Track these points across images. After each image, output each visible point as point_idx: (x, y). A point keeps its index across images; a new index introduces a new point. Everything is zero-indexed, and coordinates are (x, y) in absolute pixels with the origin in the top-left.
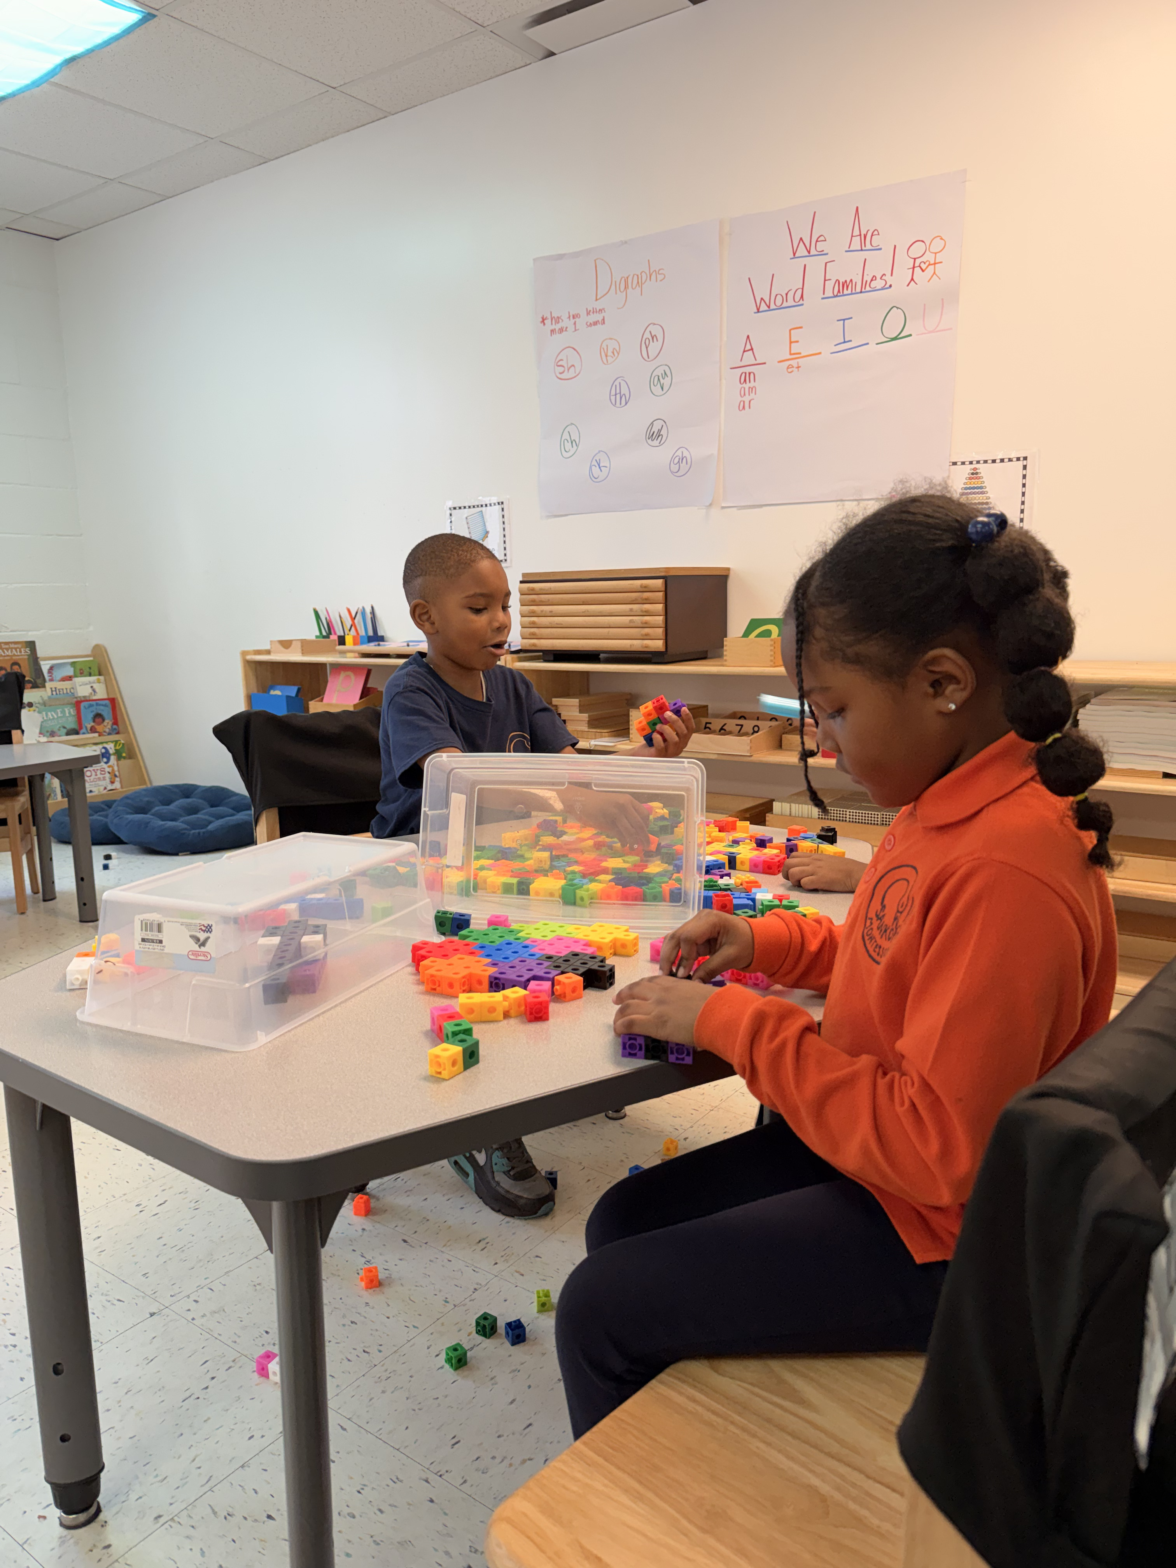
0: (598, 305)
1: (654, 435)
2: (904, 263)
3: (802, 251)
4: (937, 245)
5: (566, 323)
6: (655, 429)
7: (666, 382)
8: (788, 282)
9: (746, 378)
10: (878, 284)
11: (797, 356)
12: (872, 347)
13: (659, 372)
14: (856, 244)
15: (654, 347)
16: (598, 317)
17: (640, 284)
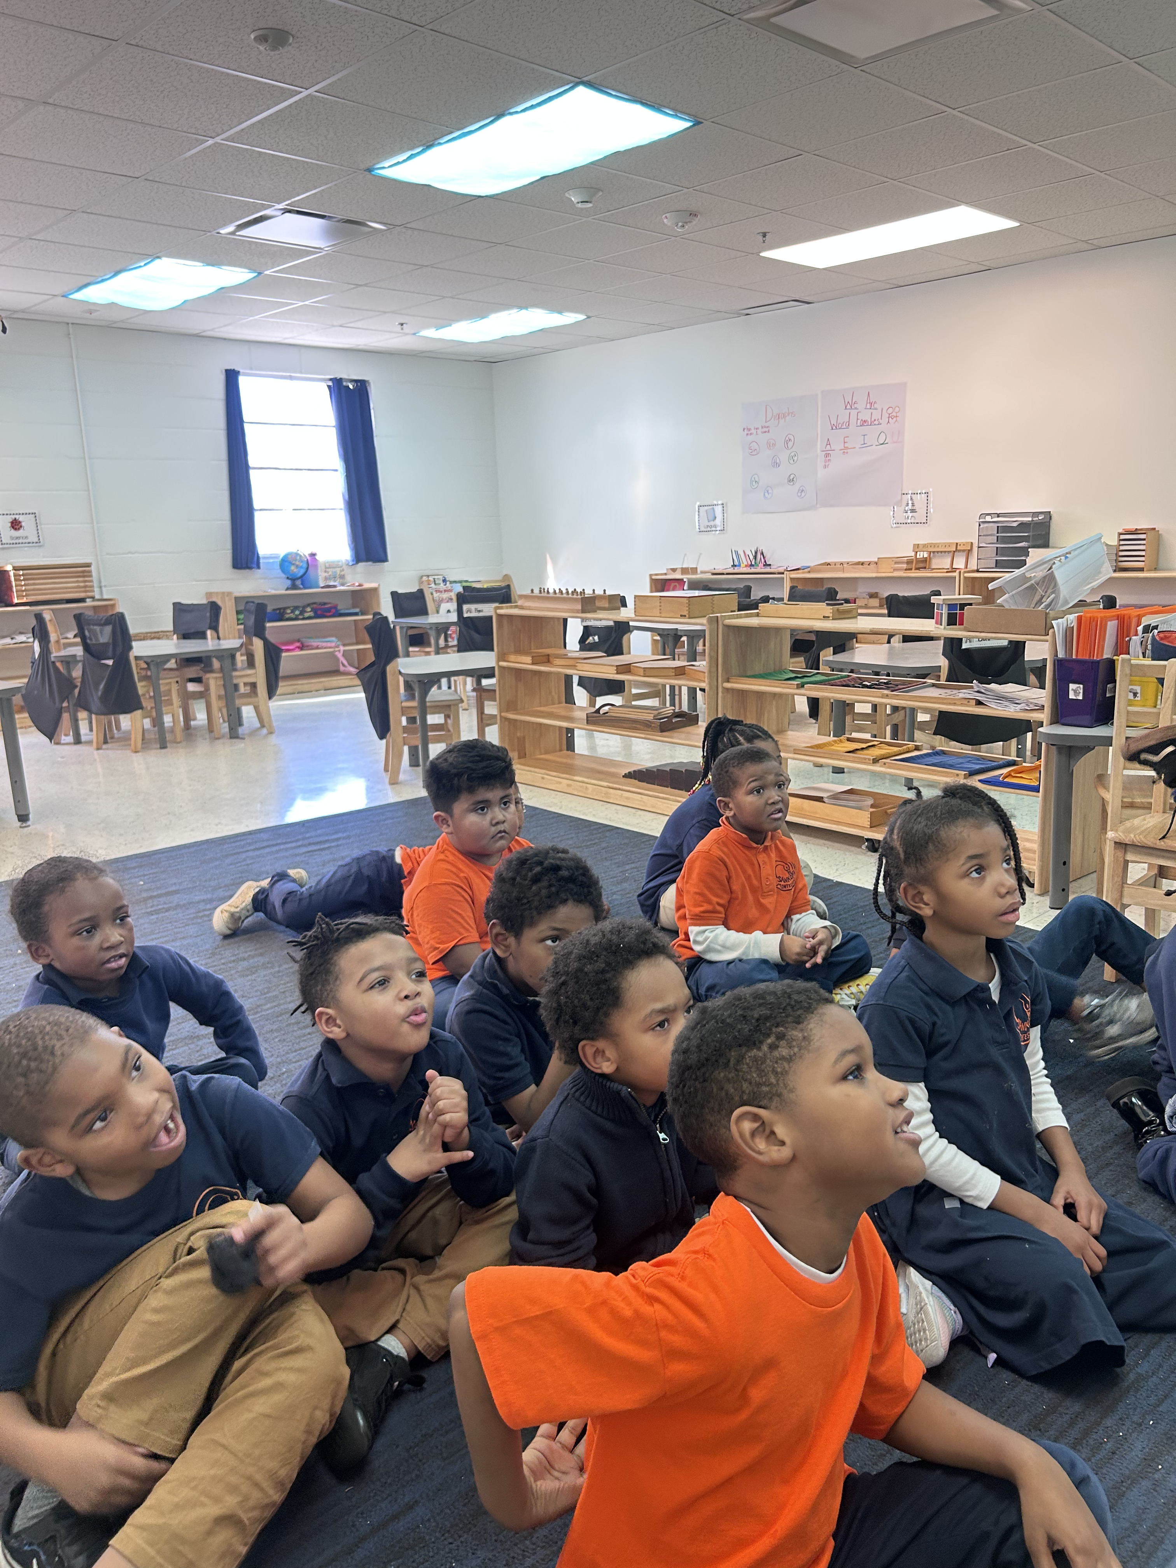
0: (767, 424)
1: (791, 481)
2: (885, 415)
3: (848, 407)
4: (897, 410)
5: (753, 431)
6: (792, 477)
7: (795, 458)
8: (844, 417)
9: (827, 455)
10: (876, 422)
11: (847, 448)
12: (874, 447)
13: (793, 454)
14: (868, 406)
15: (790, 444)
16: (767, 430)
17: (784, 417)
